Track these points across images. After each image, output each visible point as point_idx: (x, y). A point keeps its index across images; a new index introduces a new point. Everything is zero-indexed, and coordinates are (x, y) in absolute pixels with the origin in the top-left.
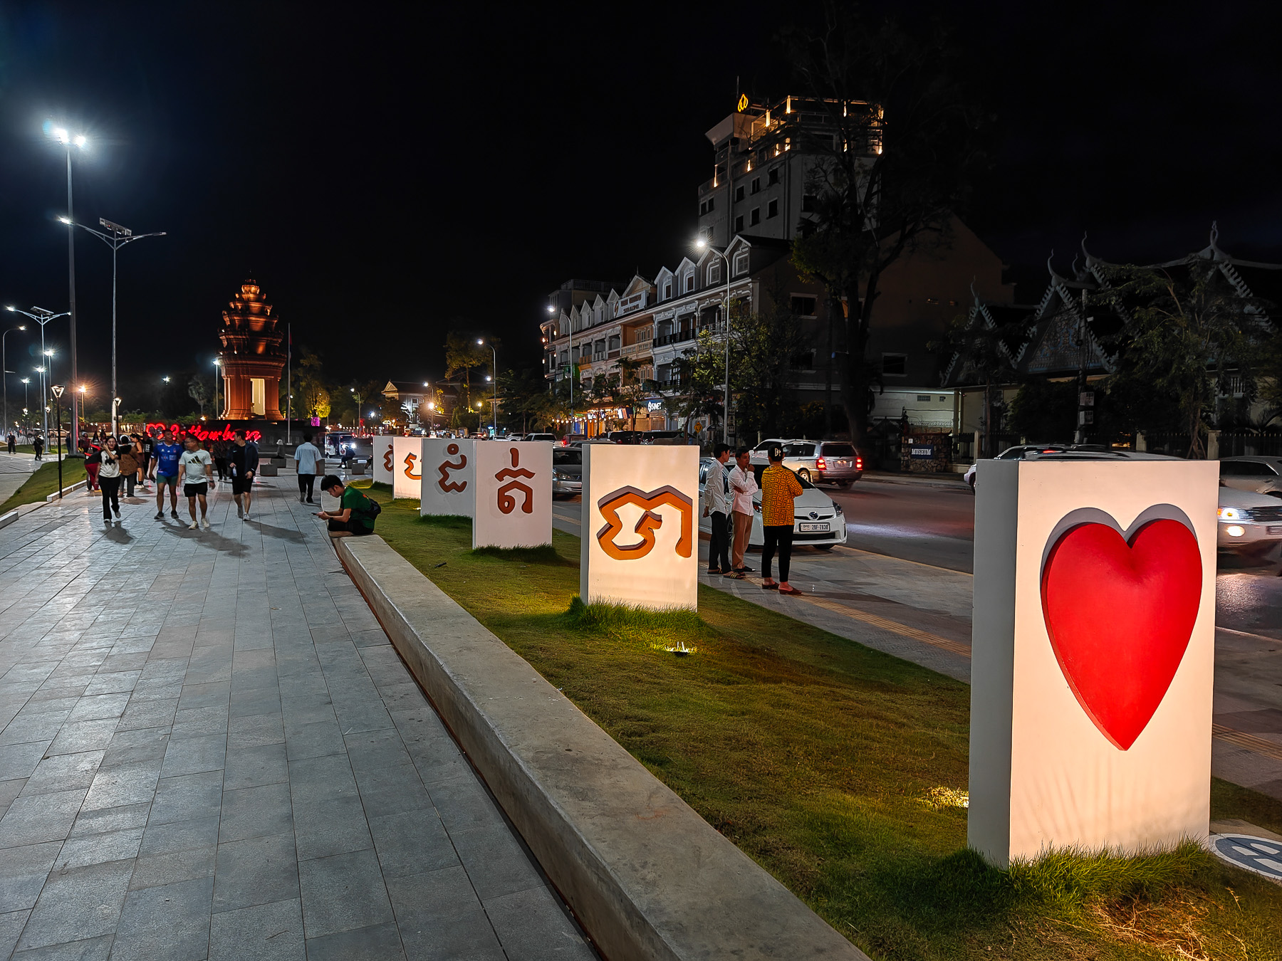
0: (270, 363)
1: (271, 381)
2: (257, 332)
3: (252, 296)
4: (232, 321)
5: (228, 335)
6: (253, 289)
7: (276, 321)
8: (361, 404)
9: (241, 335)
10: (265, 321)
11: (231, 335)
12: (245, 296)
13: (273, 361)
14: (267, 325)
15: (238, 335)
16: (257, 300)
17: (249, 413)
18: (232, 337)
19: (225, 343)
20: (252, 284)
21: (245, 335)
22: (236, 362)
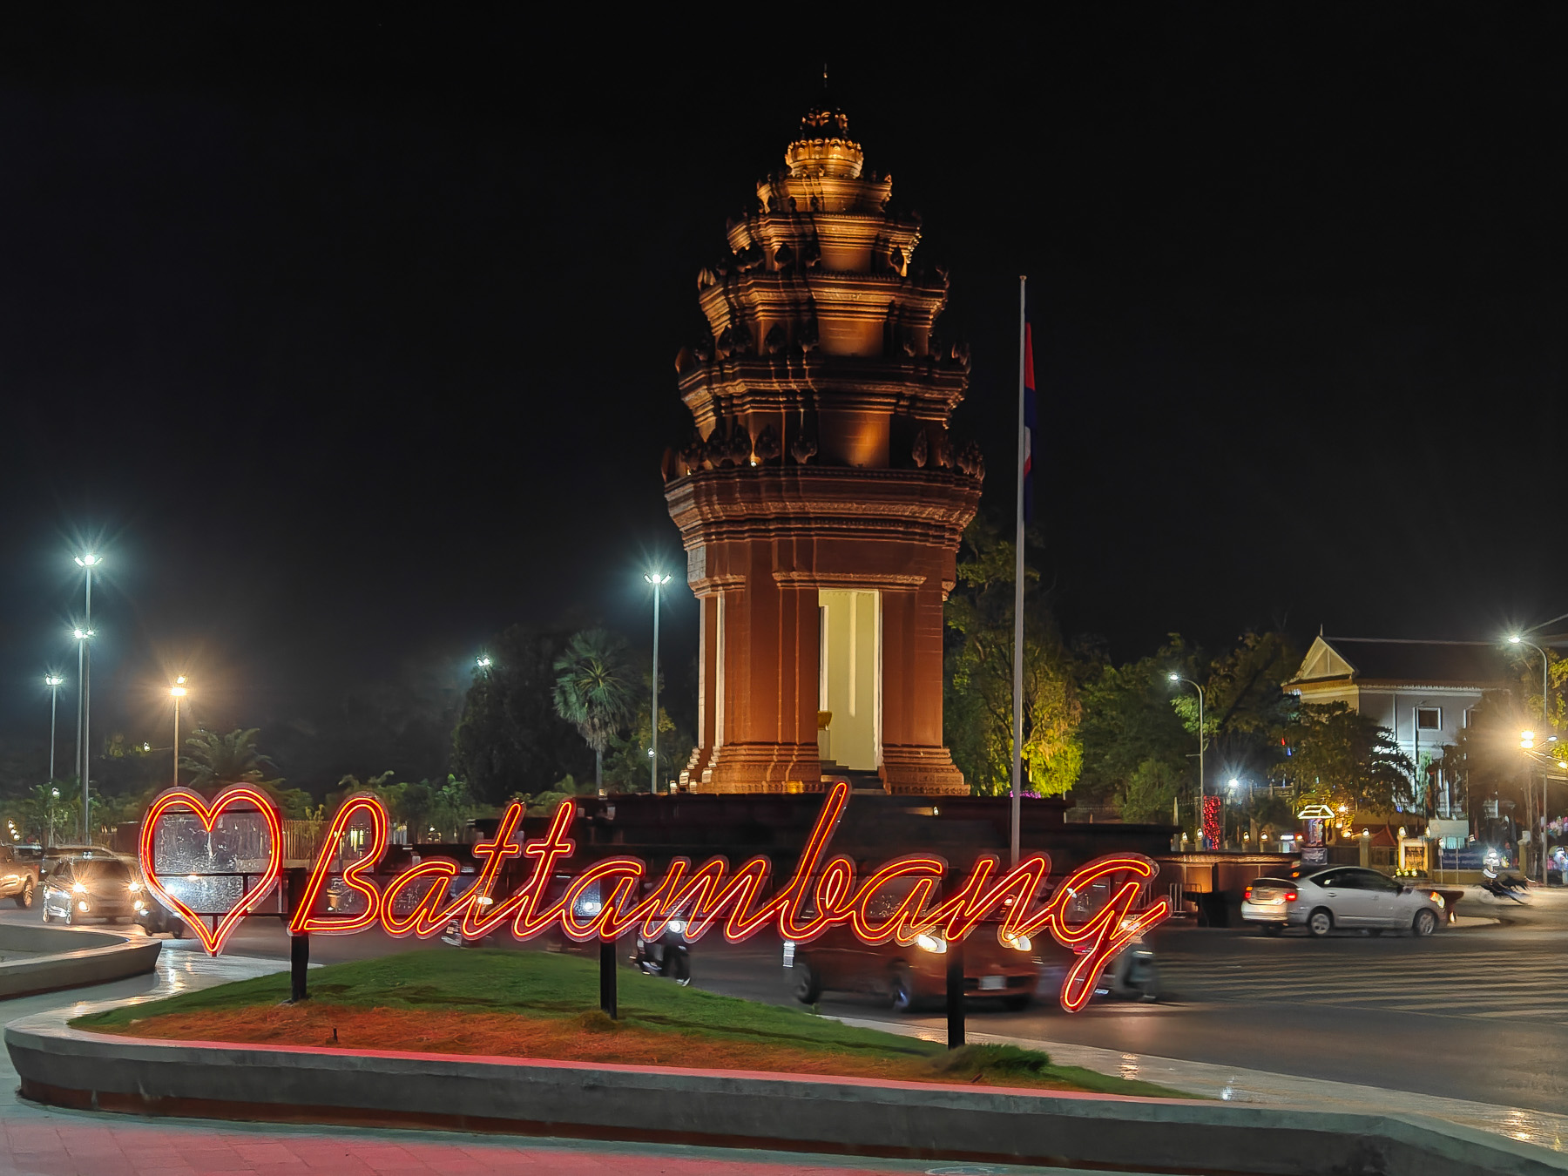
0: (908, 510)
1: (911, 597)
2: (854, 358)
3: (829, 188)
4: (742, 314)
5: (723, 378)
6: (837, 155)
7: (936, 305)
8: (1209, 735)
9: (782, 375)
10: (891, 306)
11: (734, 377)
12: (799, 191)
13: (924, 496)
14: (897, 325)
15: (766, 375)
16: (856, 206)
17: (812, 762)
18: (739, 387)
19: (707, 422)
20: (830, 132)
21: (799, 374)
22: (756, 510)
